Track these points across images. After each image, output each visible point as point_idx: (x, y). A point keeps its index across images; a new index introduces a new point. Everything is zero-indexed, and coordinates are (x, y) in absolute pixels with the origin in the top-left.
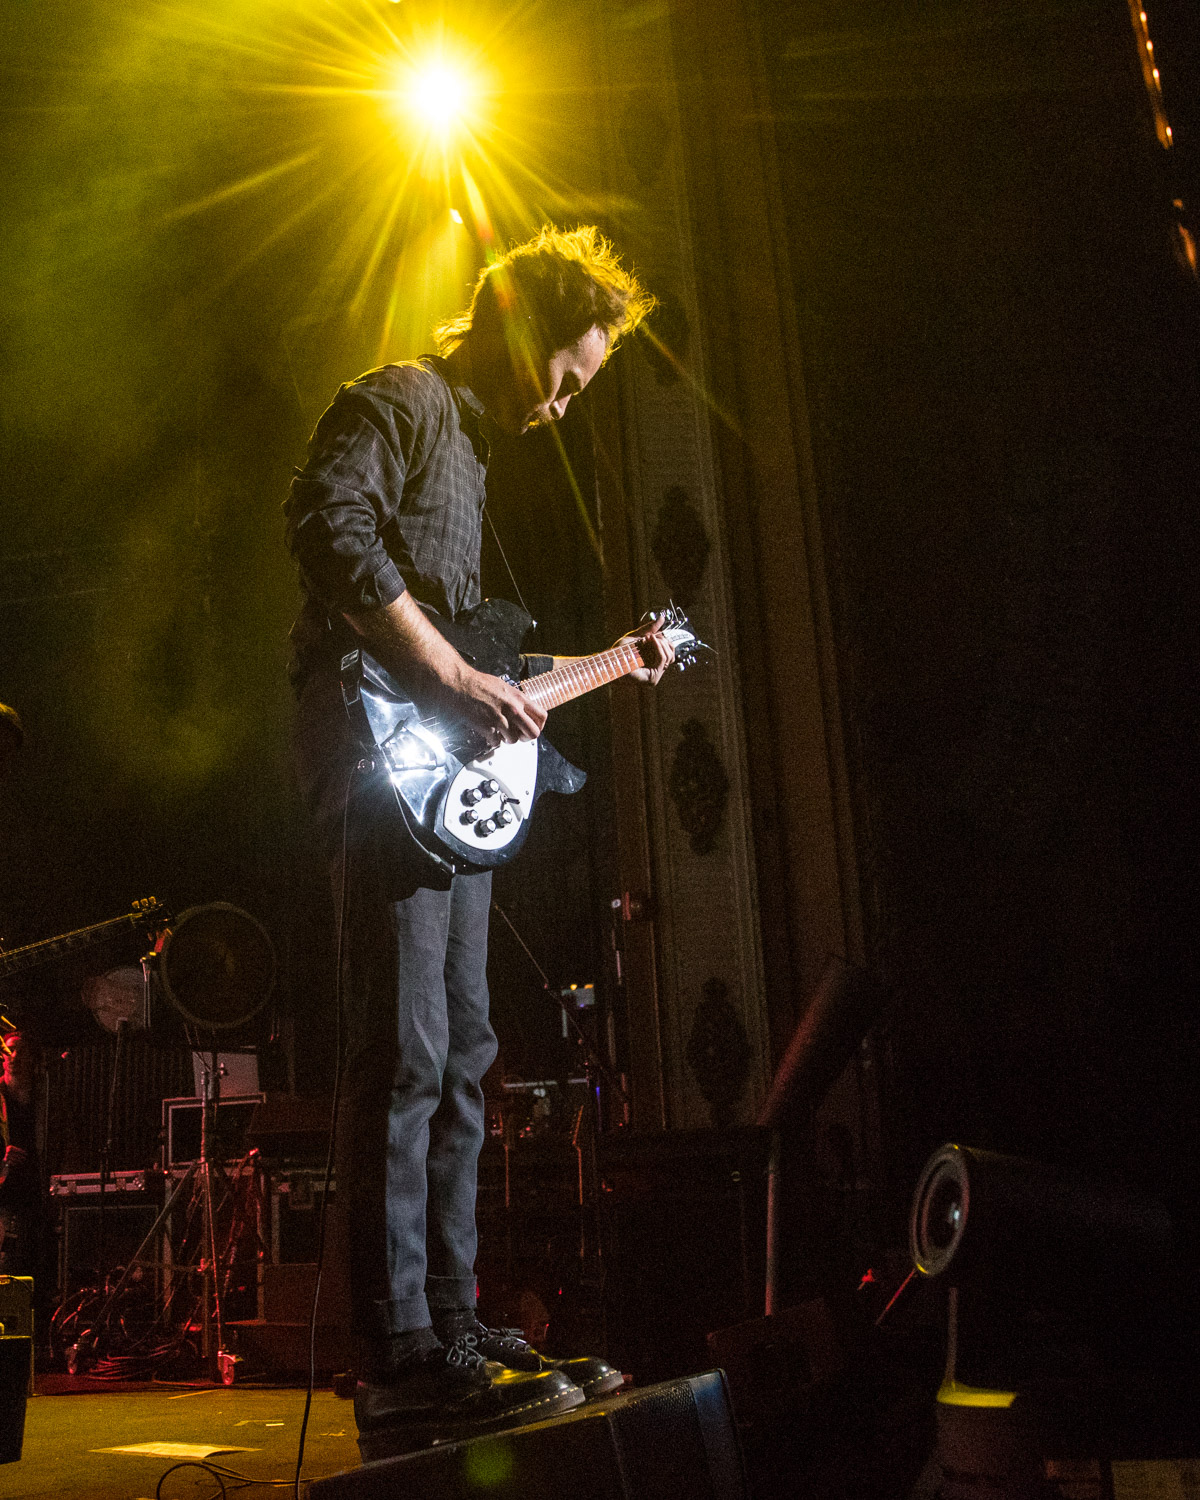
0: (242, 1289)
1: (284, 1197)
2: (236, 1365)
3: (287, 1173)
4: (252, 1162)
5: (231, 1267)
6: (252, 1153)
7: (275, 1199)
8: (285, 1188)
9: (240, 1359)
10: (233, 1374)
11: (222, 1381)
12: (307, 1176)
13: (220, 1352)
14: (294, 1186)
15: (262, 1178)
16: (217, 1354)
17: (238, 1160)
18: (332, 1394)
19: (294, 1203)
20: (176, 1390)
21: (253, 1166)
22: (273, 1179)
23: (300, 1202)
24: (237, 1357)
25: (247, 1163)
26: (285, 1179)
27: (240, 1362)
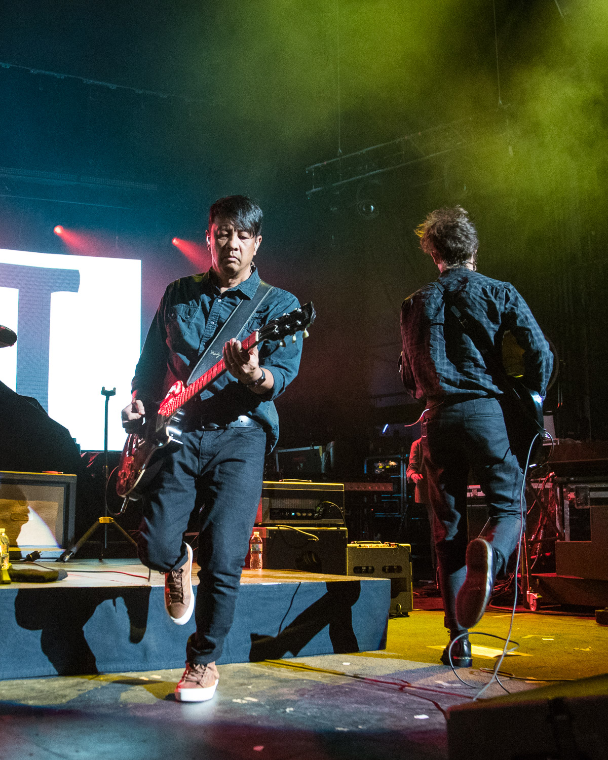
0: (548, 554)
1: (571, 501)
2: (538, 600)
3: (574, 487)
4: (550, 480)
5: (540, 541)
6: (551, 474)
7: (567, 502)
8: (572, 495)
9: (540, 597)
10: (535, 604)
11: (530, 609)
12: (585, 488)
13: (528, 592)
14: (577, 495)
15: (558, 490)
16: (526, 593)
17: (542, 479)
18: (595, 622)
19: (578, 505)
20: (500, 612)
21: (551, 482)
22: (564, 490)
23: (581, 504)
24: (538, 595)
25: (548, 481)
26: (572, 490)
27: (539, 598)
